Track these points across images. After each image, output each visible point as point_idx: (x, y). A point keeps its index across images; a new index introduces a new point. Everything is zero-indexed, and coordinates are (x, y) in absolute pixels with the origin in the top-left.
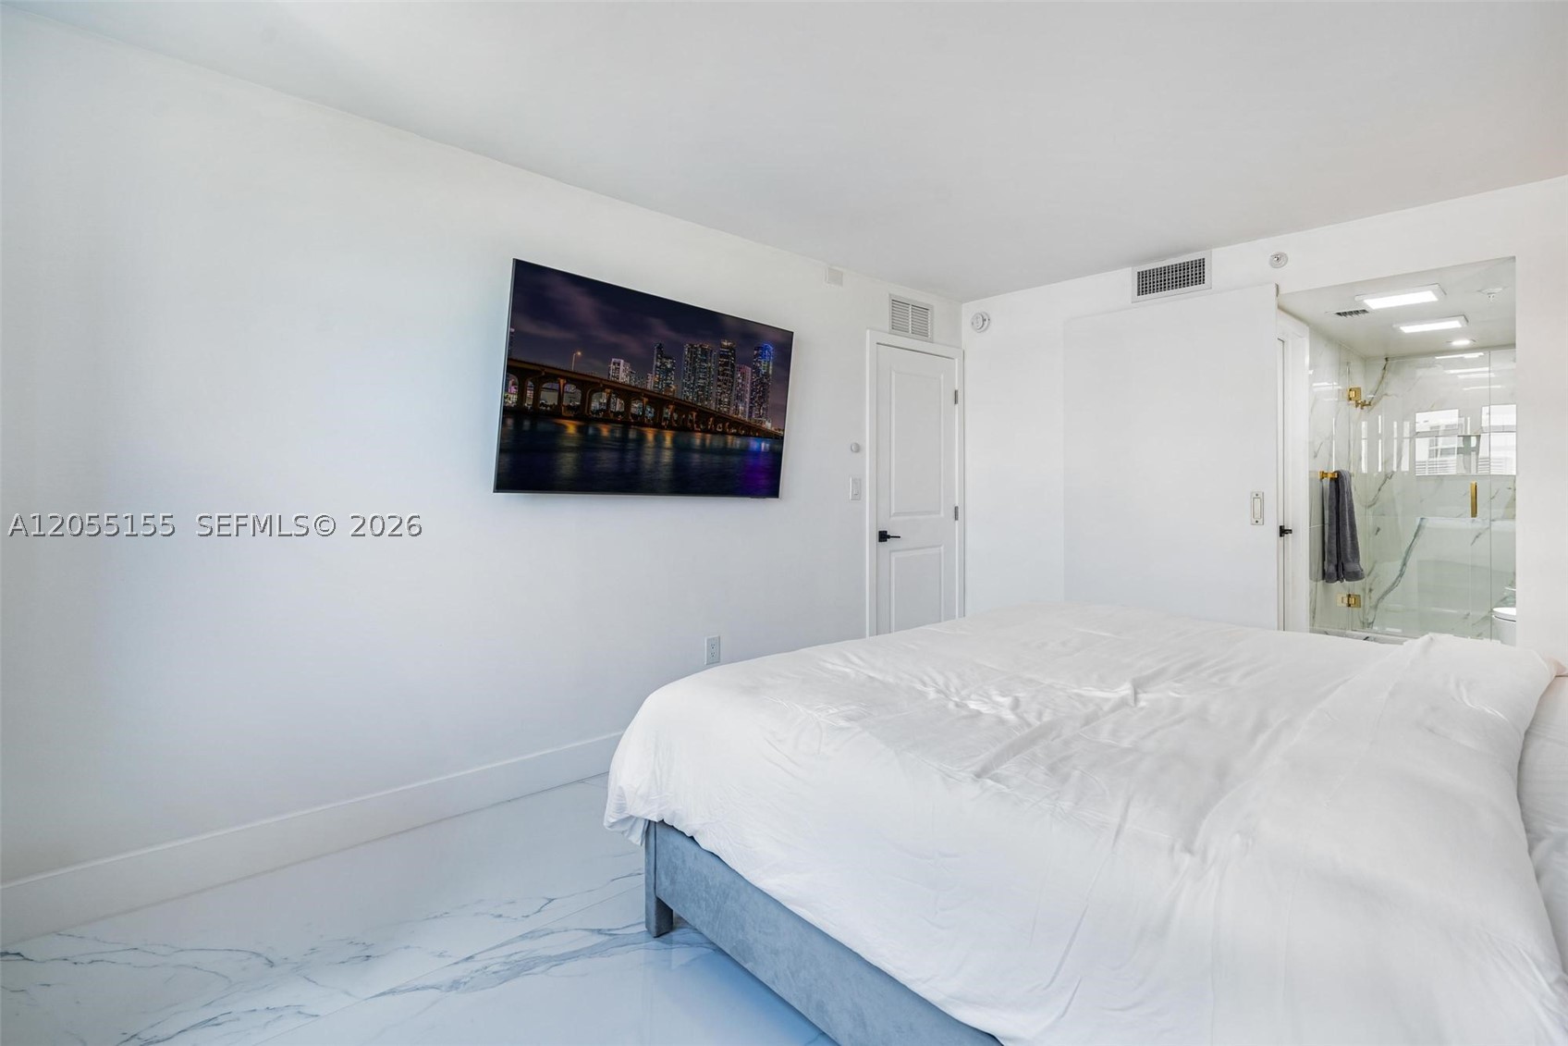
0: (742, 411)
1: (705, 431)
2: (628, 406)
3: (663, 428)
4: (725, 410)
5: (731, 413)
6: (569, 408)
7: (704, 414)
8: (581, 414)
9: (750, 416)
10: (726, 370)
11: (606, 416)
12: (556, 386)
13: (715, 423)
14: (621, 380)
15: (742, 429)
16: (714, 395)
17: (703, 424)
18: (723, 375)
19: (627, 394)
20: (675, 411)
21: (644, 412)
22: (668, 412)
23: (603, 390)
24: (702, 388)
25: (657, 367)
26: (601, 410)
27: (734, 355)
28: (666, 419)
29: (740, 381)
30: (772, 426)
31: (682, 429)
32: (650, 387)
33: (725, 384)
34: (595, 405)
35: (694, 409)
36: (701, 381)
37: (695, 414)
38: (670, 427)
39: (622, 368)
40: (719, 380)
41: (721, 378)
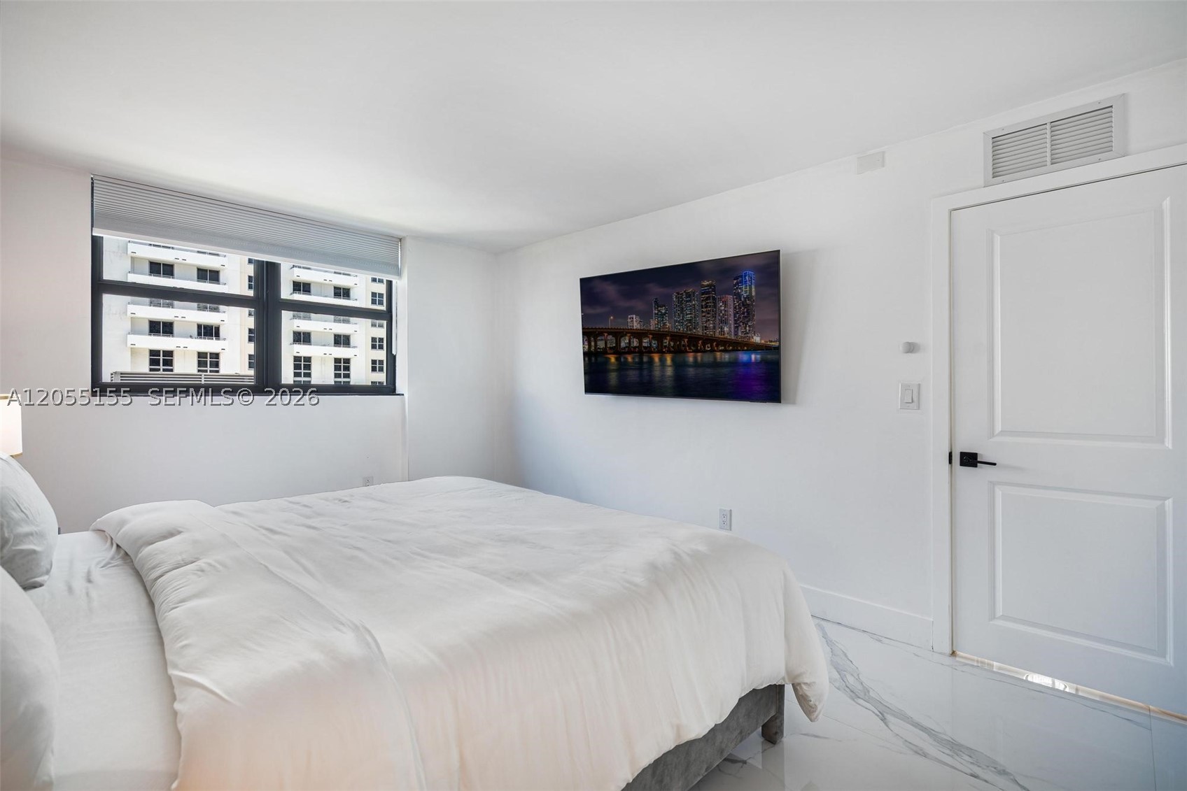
0: (728, 331)
1: (696, 351)
2: (641, 342)
3: (664, 353)
4: (711, 333)
5: (717, 335)
6: (610, 348)
7: (693, 340)
8: (617, 351)
9: (736, 334)
10: (708, 303)
11: (630, 350)
12: (603, 338)
13: (704, 344)
14: (635, 328)
15: (729, 346)
16: (700, 324)
17: (694, 346)
18: (706, 307)
19: (639, 335)
20: (671, 340)
21: (650, 344)
22: (666, 342)
23: (626, 335)
24: (690, 321)
25: (655, 314)
26: (626, 347)
27: (714, 290)
28: (665, 347)
29: (723, 308)
30: (761, 340)
31: (678, 351)
32: (652, 328)
33: (708, 314)
34: (623, 345)
35: (686, 337)
36: (689, 316)
37: (686, 340)
38: (669, 352)
39: (634, 320)
40: (703, 312)
41: (704, 310)
